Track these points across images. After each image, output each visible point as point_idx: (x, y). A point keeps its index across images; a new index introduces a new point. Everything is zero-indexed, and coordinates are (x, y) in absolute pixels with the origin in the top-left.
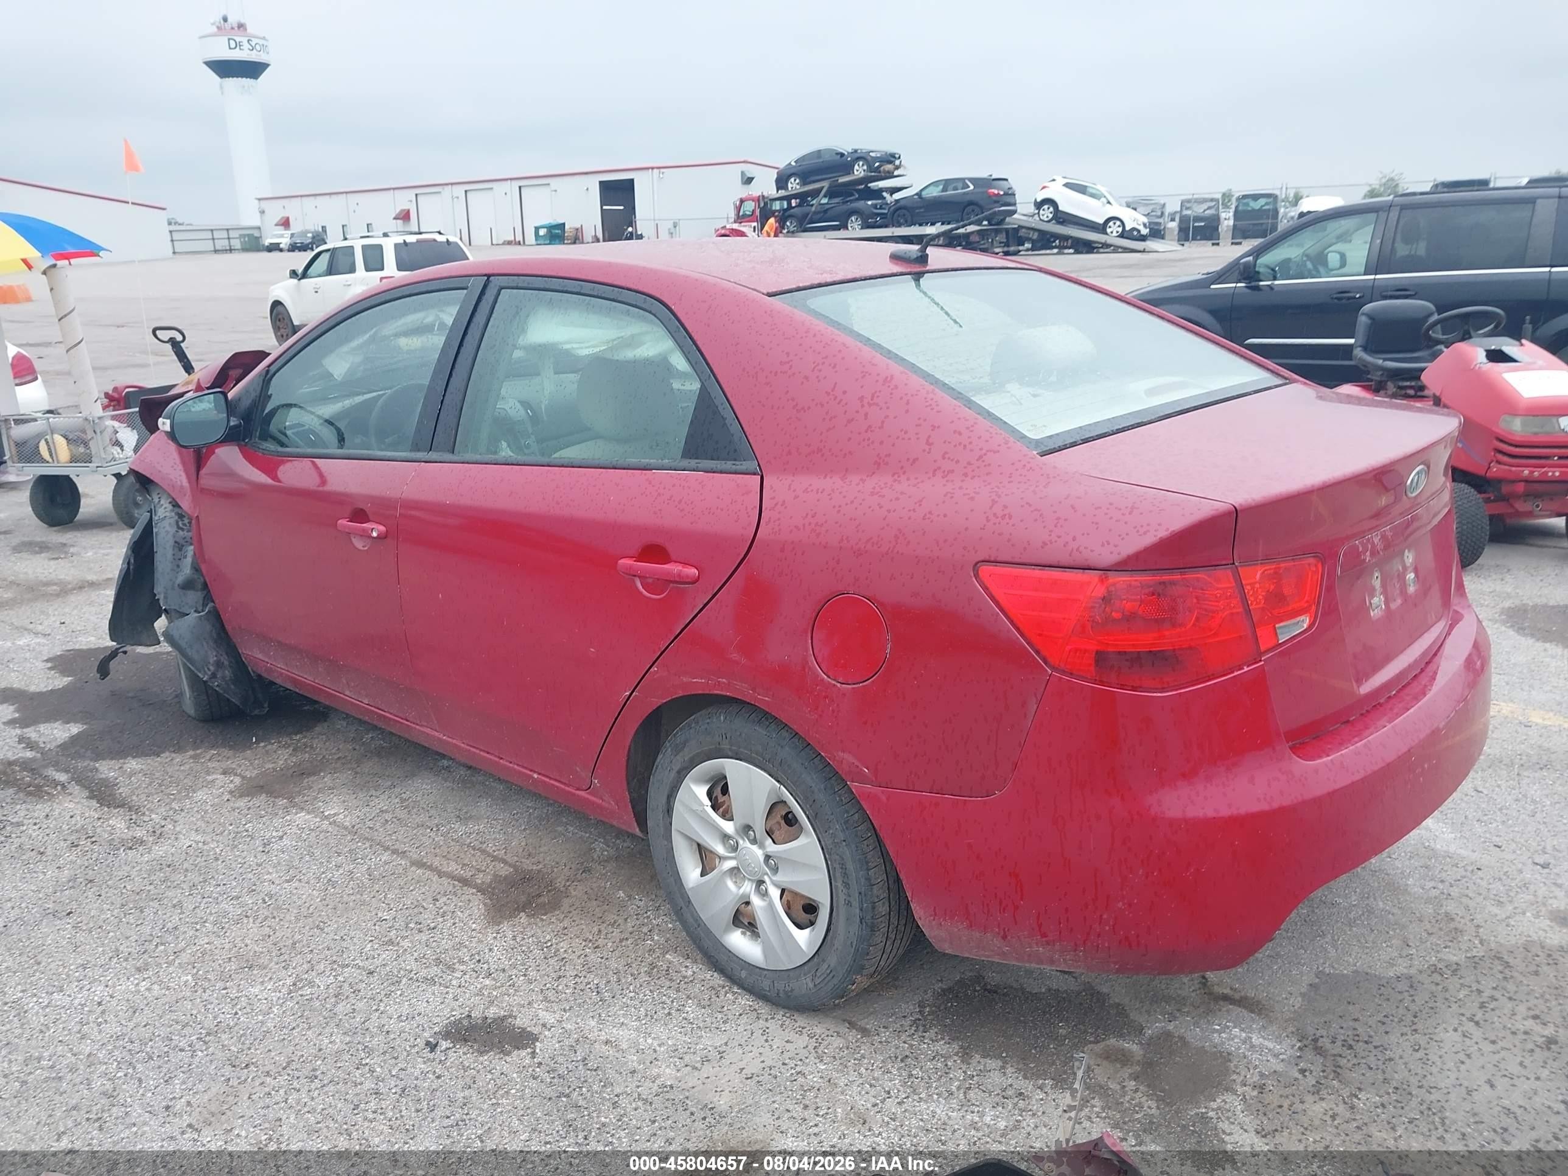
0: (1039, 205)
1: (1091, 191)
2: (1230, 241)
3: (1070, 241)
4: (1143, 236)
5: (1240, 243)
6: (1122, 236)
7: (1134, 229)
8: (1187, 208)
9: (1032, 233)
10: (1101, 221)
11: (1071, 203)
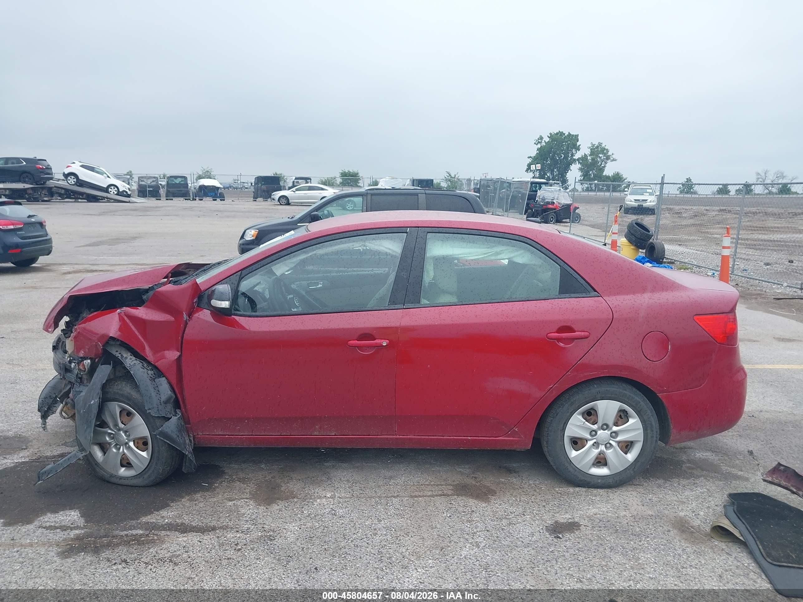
0: (66, 176)
1: (97, 170)
2: (165, 198)
3: (85, 195)
4: (128, 194)
5: (172, 199)
6: (117, 194)
7: (124, 191)
8: (142, 181)
9: (60, 190)
10: (105, 186)
11: (85, 175)
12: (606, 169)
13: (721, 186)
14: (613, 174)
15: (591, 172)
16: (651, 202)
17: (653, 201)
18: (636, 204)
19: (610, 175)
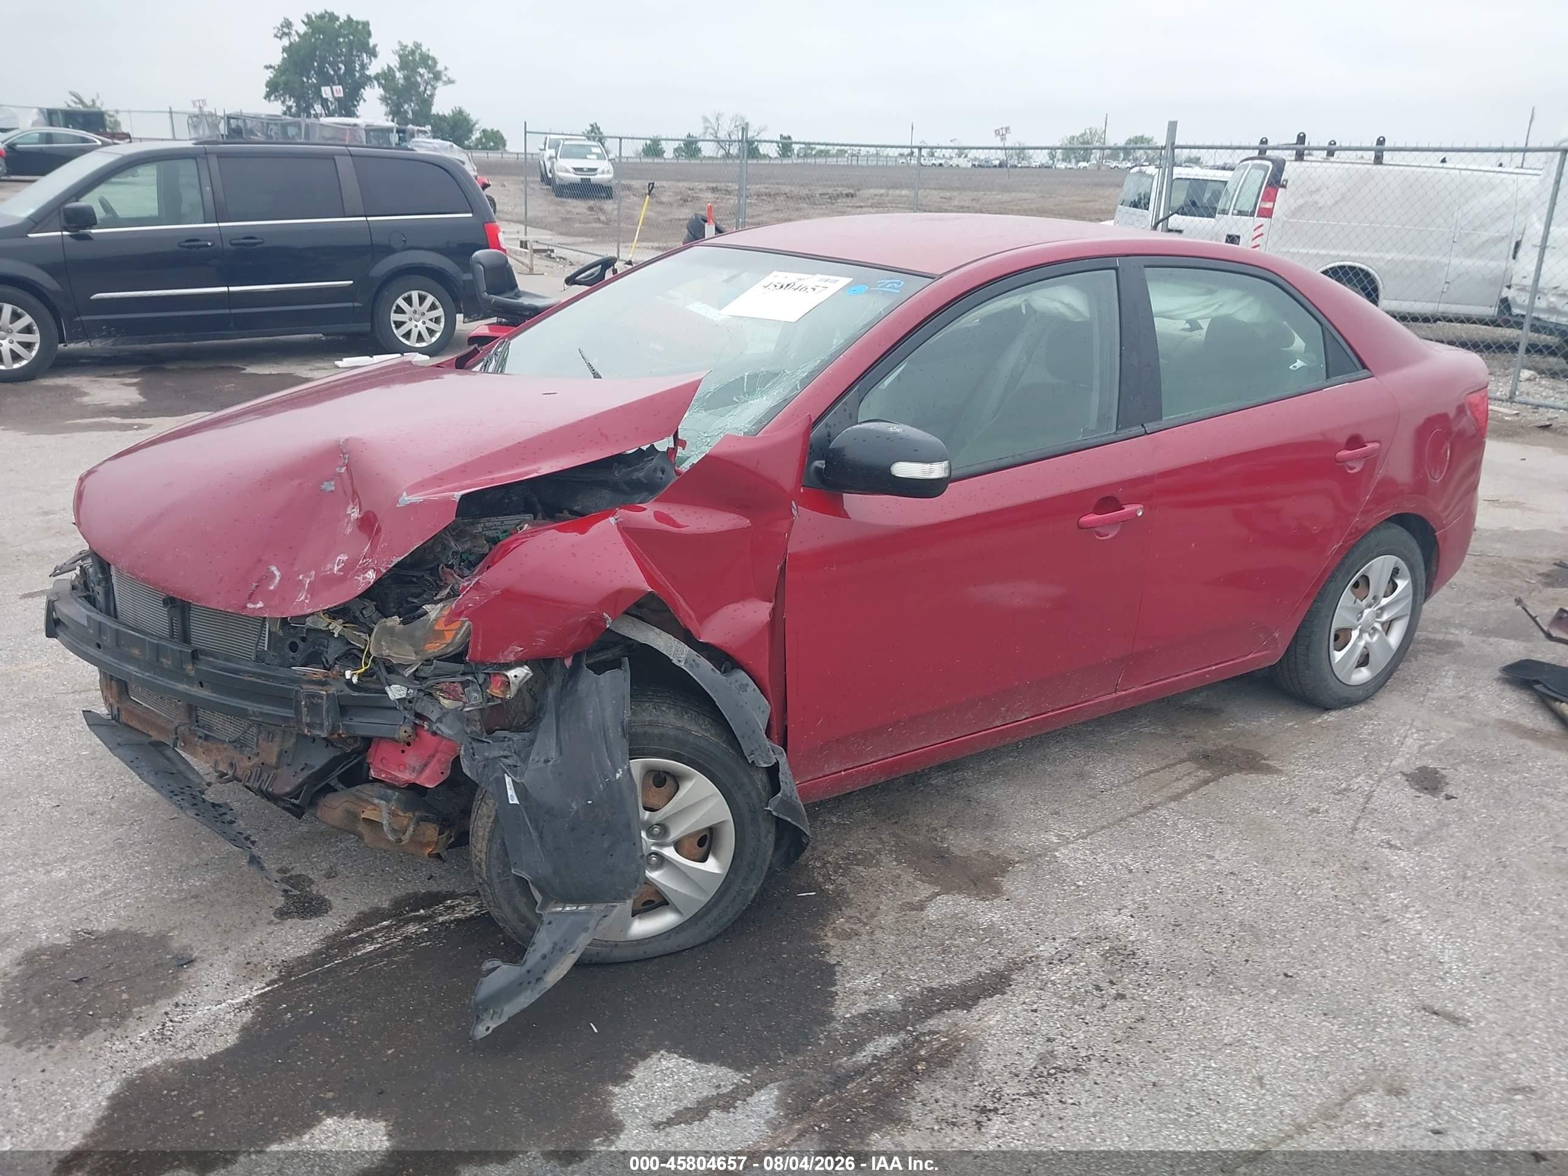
12: (436, 101)
13: (649, 142)
14: (451, 113)
15: (406, 106)
16: (603, 172)
17: (608, 172)
18: (576, 178)
19: (447, 115)
